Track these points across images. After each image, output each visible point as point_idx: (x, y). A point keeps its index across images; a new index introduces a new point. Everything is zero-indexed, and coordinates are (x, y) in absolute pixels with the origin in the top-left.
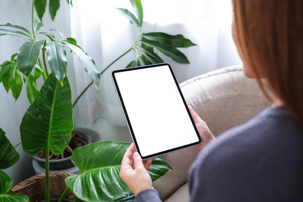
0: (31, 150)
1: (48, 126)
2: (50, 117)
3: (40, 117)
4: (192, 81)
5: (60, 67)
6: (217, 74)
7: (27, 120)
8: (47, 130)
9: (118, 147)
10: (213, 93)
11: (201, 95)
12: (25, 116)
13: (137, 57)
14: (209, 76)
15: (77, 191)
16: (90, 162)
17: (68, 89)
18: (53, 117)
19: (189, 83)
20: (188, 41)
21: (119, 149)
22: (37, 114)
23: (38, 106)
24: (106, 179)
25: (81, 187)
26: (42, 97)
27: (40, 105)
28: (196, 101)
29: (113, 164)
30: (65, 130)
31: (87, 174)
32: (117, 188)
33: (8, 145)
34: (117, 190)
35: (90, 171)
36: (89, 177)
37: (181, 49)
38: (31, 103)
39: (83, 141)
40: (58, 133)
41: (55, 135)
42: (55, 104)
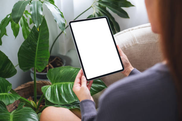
0: (24, 68)
1: (35, 54)
2: (36, 48)
3: (30, 48)
4: (127, 31)
5: (38, 18)
6: (145, 27)
7: (22, 50)
8: (34, 57)
9: (75, 70)
10: (140, 40)
11: (132, 41)
12: (21, 47)
13: (94, 13)
14: (139, 28)
15: (47, 96)
16: (57, 79)
17: (47, 32)
18: (38, 49)
19: (125, 32)
20: (129, 3)
21: (75, 72)
22: (28, 47)
23: (29, 41)
24: (65, 90)
25: (50, 93)
26: (31, 36)
27: (30, 41)
28: (128, 44)
29: (71, 81)
30: (45, 57)
31: (55, 85)
32: (71, 96)
33: (10, 64)
34: (71, 98)
35: (57, 84)
36: (56, 88)
37: (124, 9)
38: (25, 39)
39: (61, 63)
40: (41, 59)
41: (39, 60)
42: (39, 41)
